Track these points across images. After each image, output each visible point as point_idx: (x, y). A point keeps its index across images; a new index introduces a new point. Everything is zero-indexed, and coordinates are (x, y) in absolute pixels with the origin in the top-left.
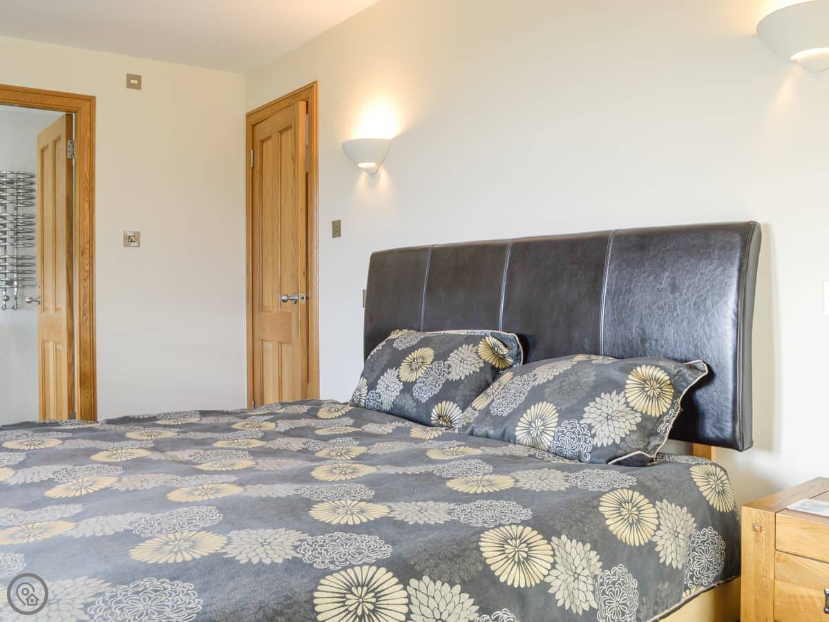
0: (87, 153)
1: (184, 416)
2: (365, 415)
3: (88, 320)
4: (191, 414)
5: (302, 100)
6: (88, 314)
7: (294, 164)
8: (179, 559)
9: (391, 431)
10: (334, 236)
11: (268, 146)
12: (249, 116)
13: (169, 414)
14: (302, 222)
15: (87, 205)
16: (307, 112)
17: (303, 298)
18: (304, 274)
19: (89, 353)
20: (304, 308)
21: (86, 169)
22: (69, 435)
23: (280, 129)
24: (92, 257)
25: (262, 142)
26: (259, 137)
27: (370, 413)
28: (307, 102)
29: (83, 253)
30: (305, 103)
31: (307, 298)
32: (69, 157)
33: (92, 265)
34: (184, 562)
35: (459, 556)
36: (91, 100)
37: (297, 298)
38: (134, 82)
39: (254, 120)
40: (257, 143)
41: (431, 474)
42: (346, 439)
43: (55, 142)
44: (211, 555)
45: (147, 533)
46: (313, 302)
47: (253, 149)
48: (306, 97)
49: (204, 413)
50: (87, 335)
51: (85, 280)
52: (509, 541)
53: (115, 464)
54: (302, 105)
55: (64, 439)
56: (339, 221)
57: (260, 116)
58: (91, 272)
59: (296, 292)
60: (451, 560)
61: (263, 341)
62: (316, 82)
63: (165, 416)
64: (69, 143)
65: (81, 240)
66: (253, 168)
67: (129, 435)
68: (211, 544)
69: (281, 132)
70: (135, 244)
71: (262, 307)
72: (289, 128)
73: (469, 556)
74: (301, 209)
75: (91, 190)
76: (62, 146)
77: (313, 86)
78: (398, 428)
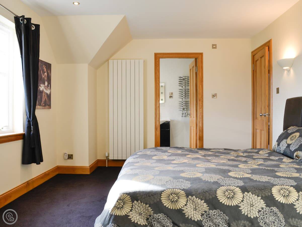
0: (201, 70)
1: (219, 150)
2: (273, 154)
3: (201, 121)
4: (221, 149)
5: (267, 46)
6: (201, 119)
7: (265, 68)
8: (190, 177)
9: (277, 159)
10: (277, 93)
11: (258, 62)
12: (252, 52)
13: (215, 148)
14: (267, 88)
15: (201, 86)
16: (269, 51)
17: (267, 115)
18: (268, 106)
19: (202, 131)
20: (268, 118)
21: (201, 75)
22: (185, 151)
23: (261, 57)
24: (202, 102)
25: (256, 61)
26: (255, 60)
27: (275, 153)
28: (269, 47)
29: (200, 100)
30: (268, 47)
31: (269, 115)
32: (196, 72)
33: (202, 104)
34: (191, 178)
35: (263, 190)
36: (201, 54)
37: (265, 115)
38: (214, 46)
39: (254, 54)
40: (255, 62)
41: (274, 170)
42: (260, 160)
43: (193, 67)
44: (197, 177)
45: (186, 171)
46: (271, 116)
47: (254, 64)
48: (268, 45)
49: (225, 149)
50: (201, 125)
51: (201, 108)
52: (283, 190)
53: (191, 158)
54: (267, 48)
55: (182, 151)
56: (279, 88)
57: (255, 52)
58: (202, 106)
59: (265, 112)
60: (260, 190)
61: (256, 129)
62: (271, 39)
63: (214, 149)
64: (196, 68)
65: (199, 97)
66: (254, 70)
67: (199, 152)
68: (199, 175)
69: (261, 58)
70: (216, 97)
71: (256, 118)
72: (263, 56)
73: (267, 190)
74: (267, 84)
75: (202, 81)
76: (194, 68)
77: (270, 41)
78: (280, 158)
